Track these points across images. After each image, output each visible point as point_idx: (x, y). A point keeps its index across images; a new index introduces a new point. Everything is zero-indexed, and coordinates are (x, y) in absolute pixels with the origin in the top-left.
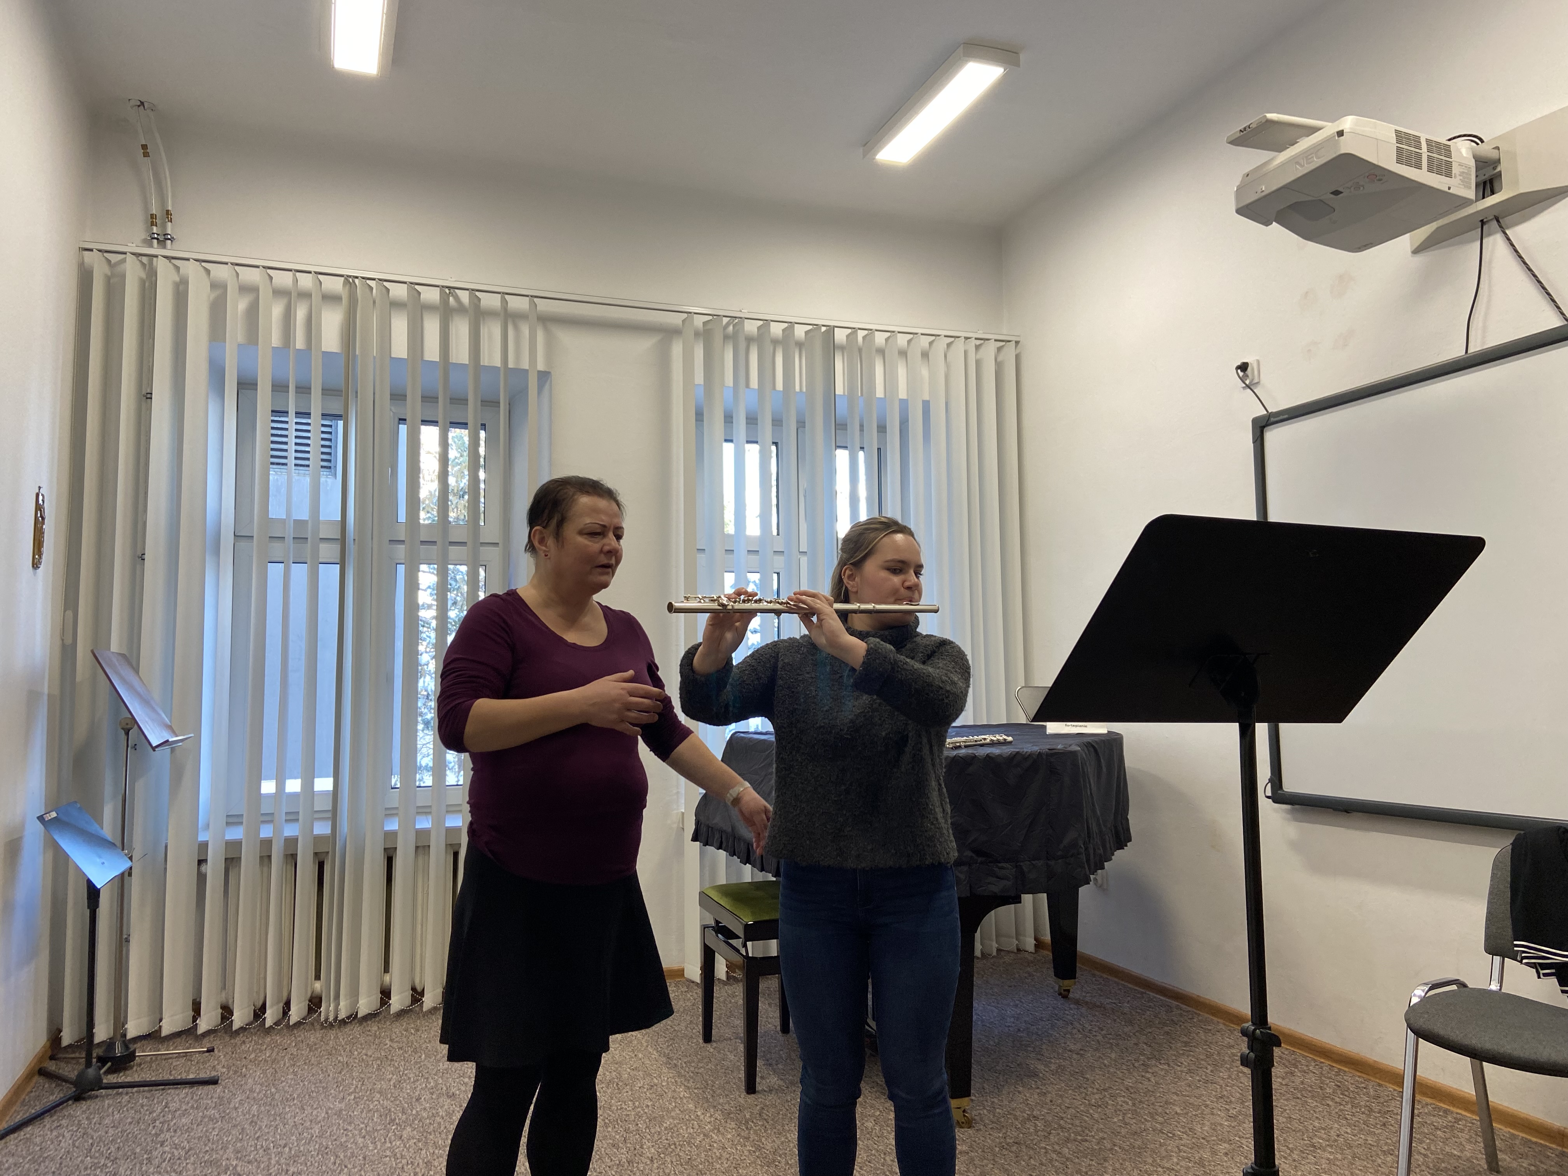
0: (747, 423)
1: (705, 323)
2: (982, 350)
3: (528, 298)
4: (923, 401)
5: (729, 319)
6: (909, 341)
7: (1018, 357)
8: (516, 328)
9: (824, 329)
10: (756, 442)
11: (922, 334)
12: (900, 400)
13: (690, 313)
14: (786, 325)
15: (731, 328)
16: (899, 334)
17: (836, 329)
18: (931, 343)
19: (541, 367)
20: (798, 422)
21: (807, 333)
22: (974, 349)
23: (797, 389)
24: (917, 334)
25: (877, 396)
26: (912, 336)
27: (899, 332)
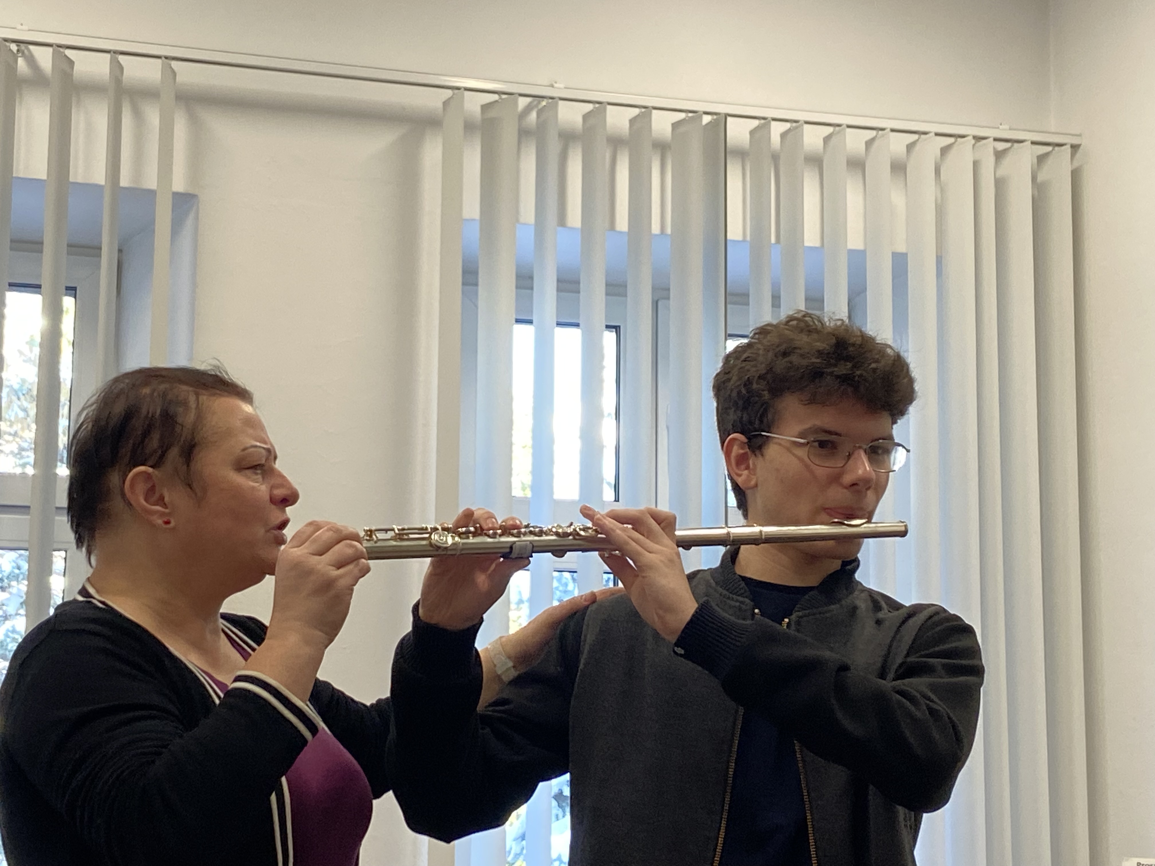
0: (559, 290)
1: (485, 108)
2: (1007, 161)
3: (159, 61)
4: (894, 255)
5: (529, 100)
6: (869, 143)
7: (1076, 175)
8: (138, 114)
9: (706, 119)
10: (577, 325)
11: (893, 130)
12: (851, 252)
13: (458, 88)
14: (636, 111)
15: (534, 115)
16: (849, 130)
17: (729, 119)
18: (910, 147)
19: (179, 185)
20: (654, 289)
21: (675, 126)
22: (992, 159)
23: (656, 229)
24: (883, 129)
25: (807, 244)
26: (873, 133)
27: (849, 126)
